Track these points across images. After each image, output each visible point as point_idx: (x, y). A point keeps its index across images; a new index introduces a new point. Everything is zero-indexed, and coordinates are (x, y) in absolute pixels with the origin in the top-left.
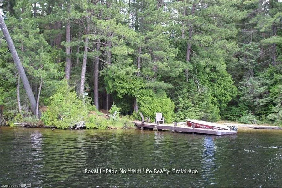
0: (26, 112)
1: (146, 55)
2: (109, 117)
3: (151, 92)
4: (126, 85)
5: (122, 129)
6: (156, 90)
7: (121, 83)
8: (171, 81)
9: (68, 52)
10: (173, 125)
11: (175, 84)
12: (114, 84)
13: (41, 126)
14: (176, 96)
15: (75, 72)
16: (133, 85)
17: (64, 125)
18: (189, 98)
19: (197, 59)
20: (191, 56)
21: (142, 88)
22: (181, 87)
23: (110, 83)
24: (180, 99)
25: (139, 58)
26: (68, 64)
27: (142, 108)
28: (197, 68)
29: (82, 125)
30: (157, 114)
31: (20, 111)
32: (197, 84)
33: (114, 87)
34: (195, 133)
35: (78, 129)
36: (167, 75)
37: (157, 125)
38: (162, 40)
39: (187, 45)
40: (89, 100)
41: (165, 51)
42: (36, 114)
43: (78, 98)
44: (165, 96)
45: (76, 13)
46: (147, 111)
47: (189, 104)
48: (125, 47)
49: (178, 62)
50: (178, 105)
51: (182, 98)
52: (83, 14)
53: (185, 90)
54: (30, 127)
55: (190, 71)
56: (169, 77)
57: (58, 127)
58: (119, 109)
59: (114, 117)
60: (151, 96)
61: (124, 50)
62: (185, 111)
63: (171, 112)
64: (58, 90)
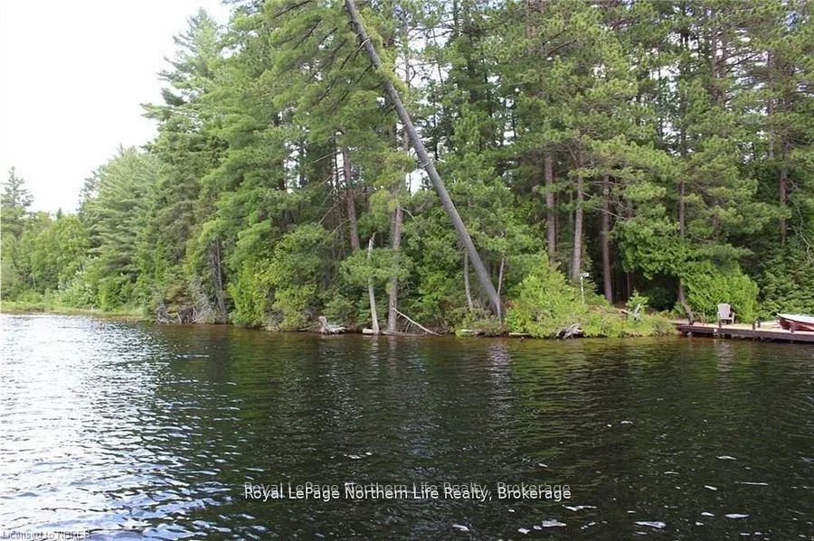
0: (481, 310)
1: (693, 197)
2: (627, 314)
3: (708, 265)
4: (658, 255)
5: (651, 335)
6: (718, 261)
7: (648, 253)
8: (750, 242)
9: (550, 204)
10: (749, 327)
11: (757, 247)
12: (636, 254)
13: (505, 335)
14: (761, 270)
15: (564, 236)
16: (673, 254)
17: (543, 332)
18: (788, 273)
19: (801, 197)
20: (788, 192)
21: (689, 259)
22: (769, 254)
23: (628, 254)
24: (768, 274)
25: (682, 204)
26: (550, 225)
27: (691, 296)
28: (802, 214)
29: (576, 331)
30: (720, 306)
31: (471, 309)
32: (805, 244)
33: (637, 260)
34: (796, 342)
35: (569, 337)
36: (739, 232)
37: (718, 326)
38: (723, 166)
39: (779, 173)
40: (590, 285)
41: (730, 186)
42: (497, 313)
43: (567, 283)
44: (738, 271)
45: (553, 133)
46: (701, 300)
47: (789, 284)
48: (647, 185)
49: (759, 205)
50: (766, 287)
51: (773, 273)
52: (567, 134)
53: (779, 258)
54: (488, 336)
55: (788, 222)
56: (744, 235)
57: (533, 334)
58: (645, 300)
59: (636, 315)
60: (708, 273)
61: (648, 191)
62: (781, 299)
63: (750, 303)
64: (531, 271)
